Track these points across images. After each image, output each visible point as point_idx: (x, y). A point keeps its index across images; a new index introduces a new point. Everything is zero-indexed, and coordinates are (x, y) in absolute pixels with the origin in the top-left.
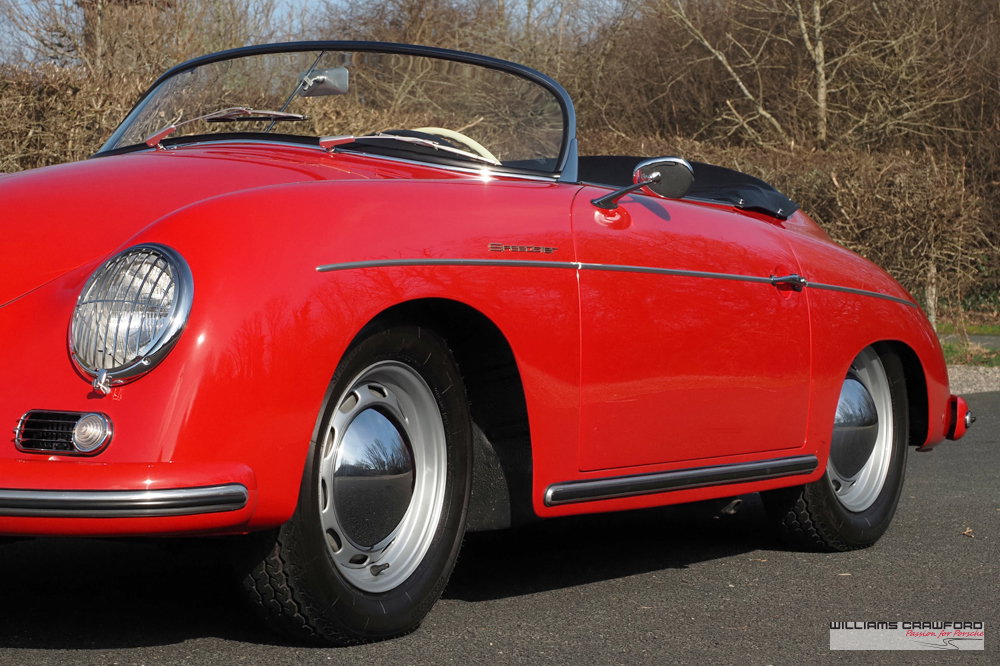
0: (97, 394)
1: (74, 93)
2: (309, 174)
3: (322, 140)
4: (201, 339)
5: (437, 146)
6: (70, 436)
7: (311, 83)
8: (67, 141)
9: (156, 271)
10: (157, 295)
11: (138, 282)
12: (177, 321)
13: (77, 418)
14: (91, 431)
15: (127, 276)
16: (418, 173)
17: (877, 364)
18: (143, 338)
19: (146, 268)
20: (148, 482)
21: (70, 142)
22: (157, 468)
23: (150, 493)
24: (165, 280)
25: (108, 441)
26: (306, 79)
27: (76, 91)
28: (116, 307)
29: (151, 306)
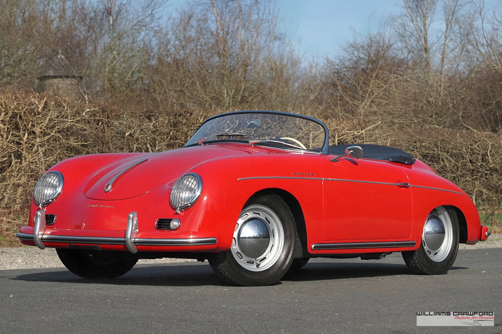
0: (177, 213)
1: (191, 115)
2: (248, 152)
3: (250, 142)
4: (205, 198)
5: (284, 143)
6: (170, 225)
7: (249, 124)
8: (188, 137)
9: (193, 180)
10: (193, 187)
11: (188, 183)
12: (198, 193)
13: (171, 220)
14: (175, 224)
15: (185, 182)
16: (278, 152)
17: (446, 213)
18: (188, 199)
19: (190, 179)
20: (191, 237)
21: (189, 137)
22: (194, 233)
23: (192, 239)
24: (195, 183)
25: (180, 226)
26: (247, 122)
27: (191, 114)
28: (181, 190)
29: (191, 190)
